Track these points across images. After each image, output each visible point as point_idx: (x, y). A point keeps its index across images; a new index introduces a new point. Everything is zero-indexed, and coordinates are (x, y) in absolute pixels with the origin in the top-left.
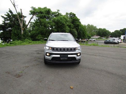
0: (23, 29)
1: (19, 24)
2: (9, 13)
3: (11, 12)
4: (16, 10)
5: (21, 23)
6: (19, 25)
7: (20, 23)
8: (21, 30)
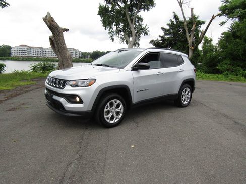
0: (193, 48)
1: (186, 39)
2: (174, 20)
3: (176, 17)
4: (183, 12)
5: (190, 36)
6: (186, 41)
7: (188, 37)
8: (188, 49)
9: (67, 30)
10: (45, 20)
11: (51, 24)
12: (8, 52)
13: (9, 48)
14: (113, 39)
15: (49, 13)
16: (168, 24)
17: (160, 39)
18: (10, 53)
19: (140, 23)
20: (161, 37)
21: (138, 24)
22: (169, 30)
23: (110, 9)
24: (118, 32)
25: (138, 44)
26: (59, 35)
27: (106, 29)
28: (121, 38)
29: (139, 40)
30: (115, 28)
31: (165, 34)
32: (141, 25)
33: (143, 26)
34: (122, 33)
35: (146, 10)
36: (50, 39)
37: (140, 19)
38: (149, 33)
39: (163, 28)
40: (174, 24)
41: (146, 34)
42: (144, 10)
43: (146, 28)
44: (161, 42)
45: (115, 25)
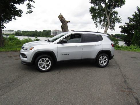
2: (138, 12)
3: (139, 10)
9: (69, 22)
10: (59, 17)
11: (61, 19)
12: (49, 33)
13: (50, 31)
14: (97, 26)
15: (61, 14)
16: (133, 15)
17: (126, 25)
18: (50, 34)
19: (116, 15)
20: (127, 24)
21: (114, 16)
22: (133, 19)
23: (97, 9)
24: (100, 21)
25: (114, 28)
26: (65, 25)
27: (93, 20)
28: (102, 25)
29: (114, 26)
30: (98, 19)
31: (130, 22)
32: (116, 17)
33: (118, 17)
34: (103, 22)
35: (119, 7)
36: (62, 27)
37: (116, 13)
38: (121, 22)
39: (129, 18)
40: (137, 14)
41: (119, 22)
42: (118, 8)
43: (120, 18)
44: (127, 27)
45: (99, 18)
